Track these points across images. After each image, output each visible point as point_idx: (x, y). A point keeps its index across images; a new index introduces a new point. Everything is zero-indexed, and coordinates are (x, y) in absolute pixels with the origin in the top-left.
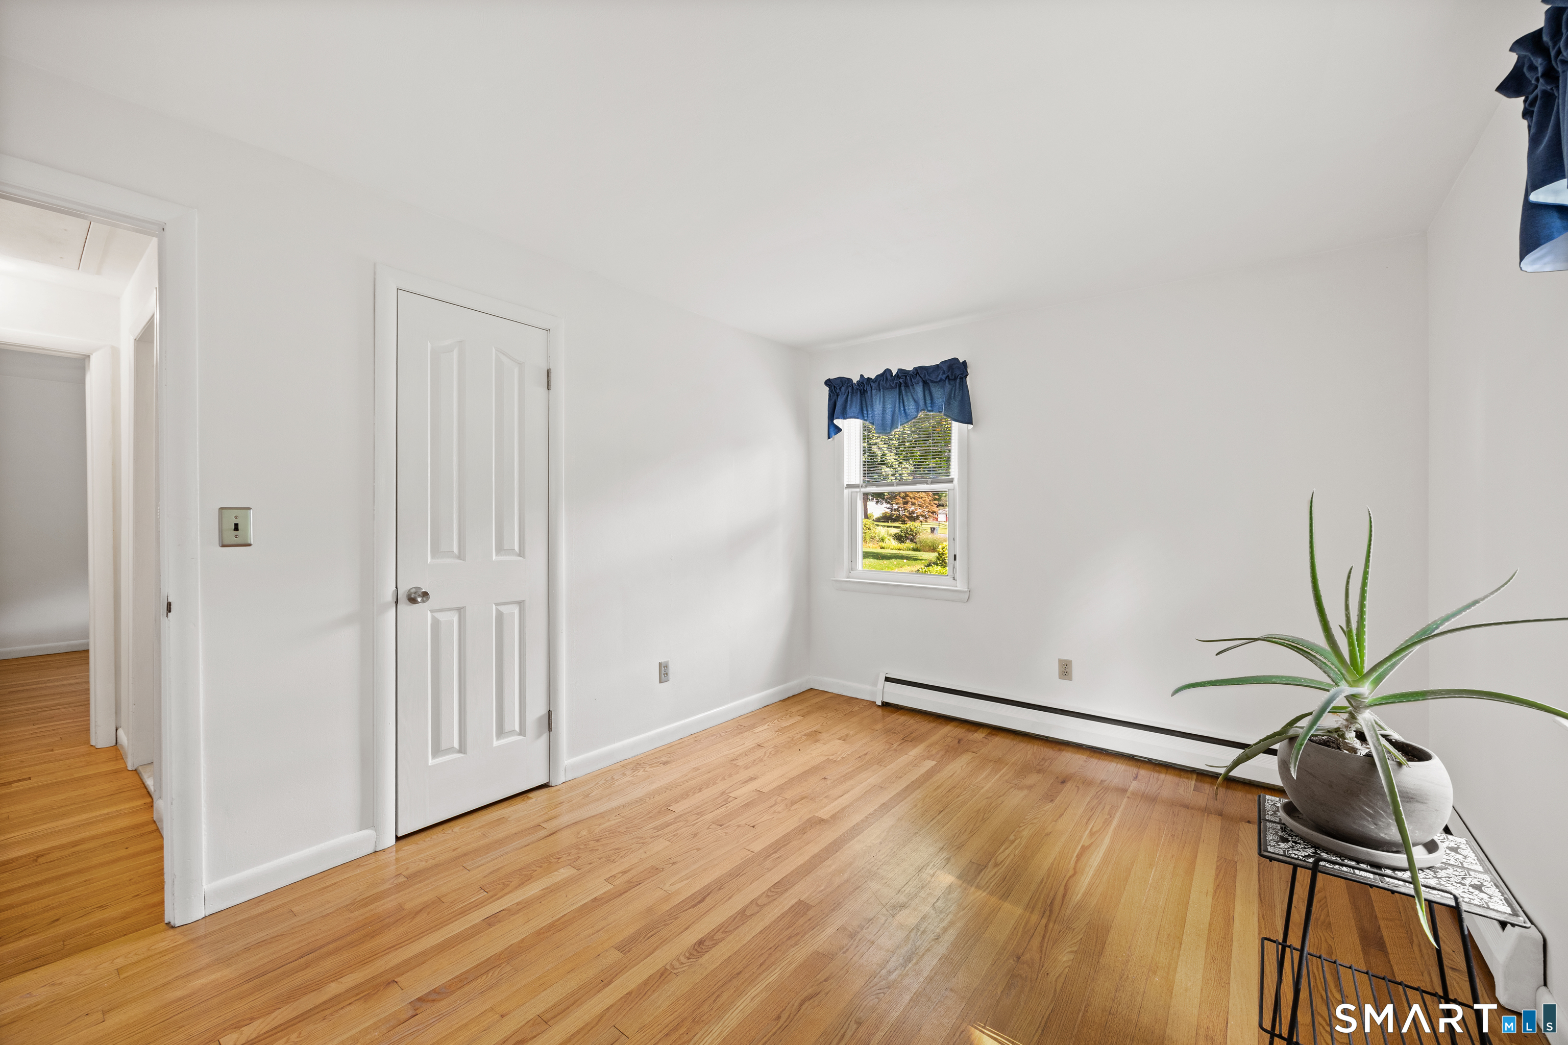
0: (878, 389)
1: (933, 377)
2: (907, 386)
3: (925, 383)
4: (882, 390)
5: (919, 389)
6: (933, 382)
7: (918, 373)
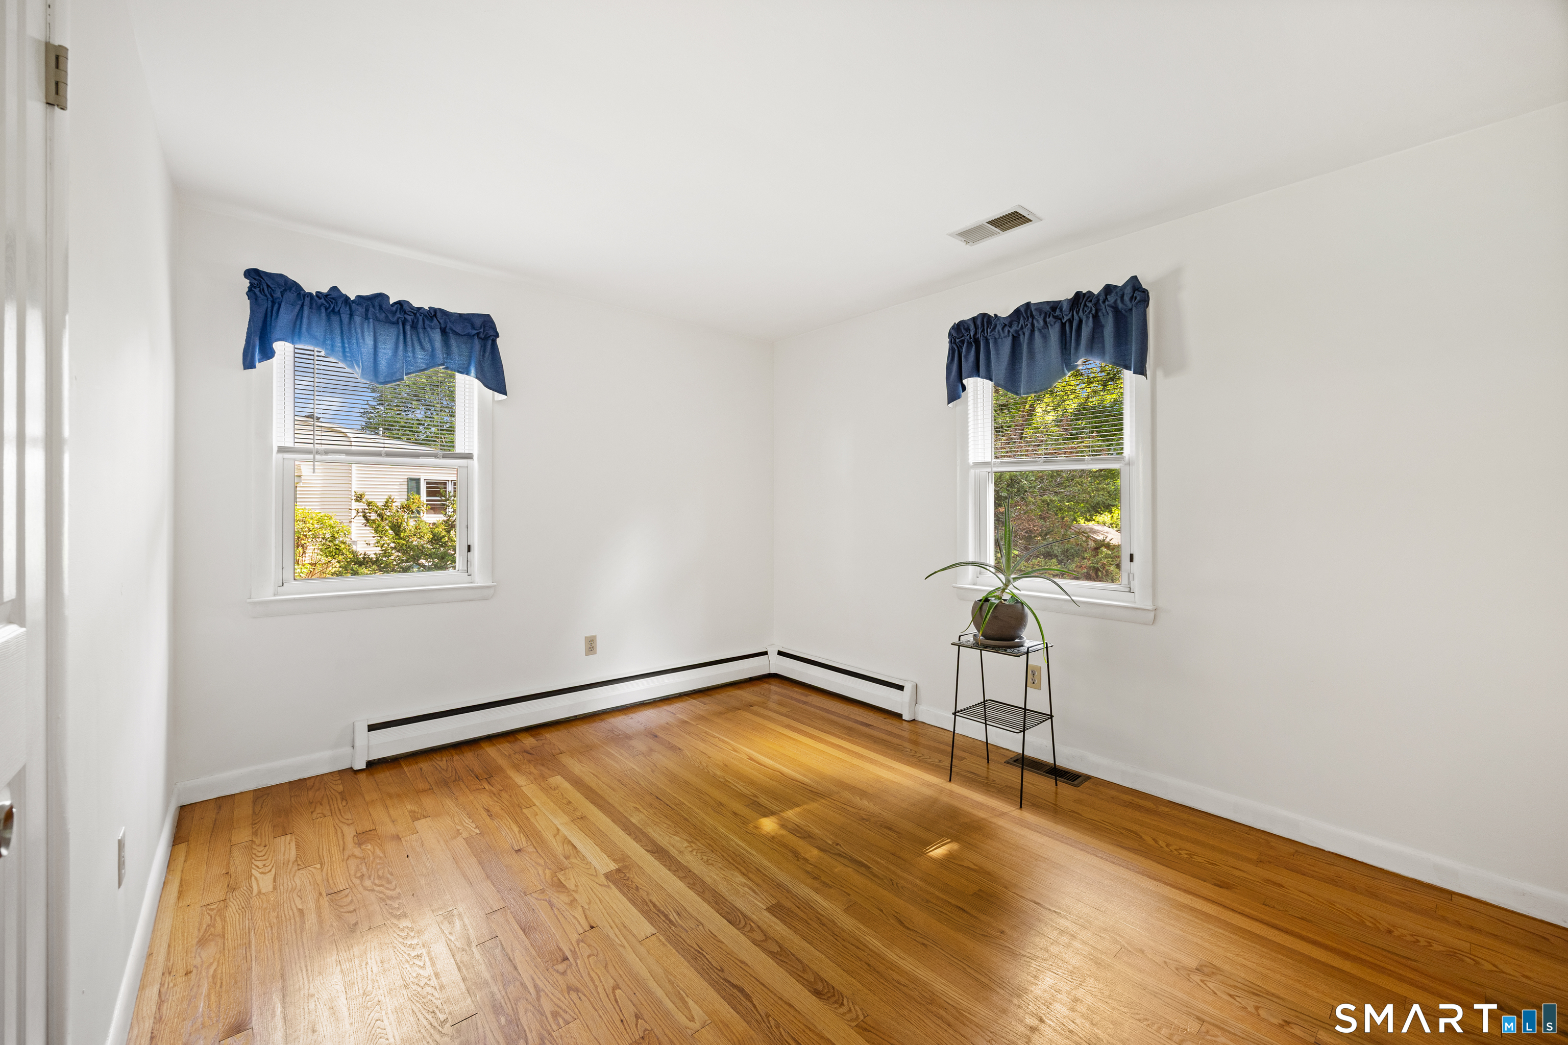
0: (364, 317)
1: (458, 329)
2: (414, 327)
3: (444, 332)
4: (371, 320)
5: (437, 336)
6: (456, 333)
7: (435, 315)
